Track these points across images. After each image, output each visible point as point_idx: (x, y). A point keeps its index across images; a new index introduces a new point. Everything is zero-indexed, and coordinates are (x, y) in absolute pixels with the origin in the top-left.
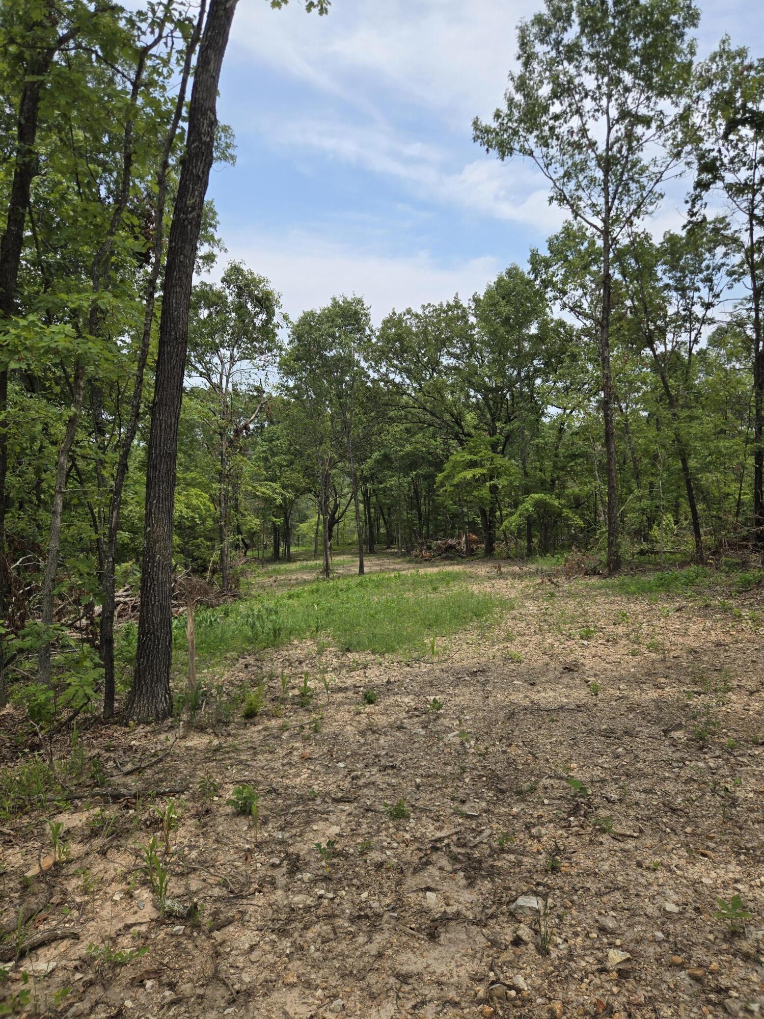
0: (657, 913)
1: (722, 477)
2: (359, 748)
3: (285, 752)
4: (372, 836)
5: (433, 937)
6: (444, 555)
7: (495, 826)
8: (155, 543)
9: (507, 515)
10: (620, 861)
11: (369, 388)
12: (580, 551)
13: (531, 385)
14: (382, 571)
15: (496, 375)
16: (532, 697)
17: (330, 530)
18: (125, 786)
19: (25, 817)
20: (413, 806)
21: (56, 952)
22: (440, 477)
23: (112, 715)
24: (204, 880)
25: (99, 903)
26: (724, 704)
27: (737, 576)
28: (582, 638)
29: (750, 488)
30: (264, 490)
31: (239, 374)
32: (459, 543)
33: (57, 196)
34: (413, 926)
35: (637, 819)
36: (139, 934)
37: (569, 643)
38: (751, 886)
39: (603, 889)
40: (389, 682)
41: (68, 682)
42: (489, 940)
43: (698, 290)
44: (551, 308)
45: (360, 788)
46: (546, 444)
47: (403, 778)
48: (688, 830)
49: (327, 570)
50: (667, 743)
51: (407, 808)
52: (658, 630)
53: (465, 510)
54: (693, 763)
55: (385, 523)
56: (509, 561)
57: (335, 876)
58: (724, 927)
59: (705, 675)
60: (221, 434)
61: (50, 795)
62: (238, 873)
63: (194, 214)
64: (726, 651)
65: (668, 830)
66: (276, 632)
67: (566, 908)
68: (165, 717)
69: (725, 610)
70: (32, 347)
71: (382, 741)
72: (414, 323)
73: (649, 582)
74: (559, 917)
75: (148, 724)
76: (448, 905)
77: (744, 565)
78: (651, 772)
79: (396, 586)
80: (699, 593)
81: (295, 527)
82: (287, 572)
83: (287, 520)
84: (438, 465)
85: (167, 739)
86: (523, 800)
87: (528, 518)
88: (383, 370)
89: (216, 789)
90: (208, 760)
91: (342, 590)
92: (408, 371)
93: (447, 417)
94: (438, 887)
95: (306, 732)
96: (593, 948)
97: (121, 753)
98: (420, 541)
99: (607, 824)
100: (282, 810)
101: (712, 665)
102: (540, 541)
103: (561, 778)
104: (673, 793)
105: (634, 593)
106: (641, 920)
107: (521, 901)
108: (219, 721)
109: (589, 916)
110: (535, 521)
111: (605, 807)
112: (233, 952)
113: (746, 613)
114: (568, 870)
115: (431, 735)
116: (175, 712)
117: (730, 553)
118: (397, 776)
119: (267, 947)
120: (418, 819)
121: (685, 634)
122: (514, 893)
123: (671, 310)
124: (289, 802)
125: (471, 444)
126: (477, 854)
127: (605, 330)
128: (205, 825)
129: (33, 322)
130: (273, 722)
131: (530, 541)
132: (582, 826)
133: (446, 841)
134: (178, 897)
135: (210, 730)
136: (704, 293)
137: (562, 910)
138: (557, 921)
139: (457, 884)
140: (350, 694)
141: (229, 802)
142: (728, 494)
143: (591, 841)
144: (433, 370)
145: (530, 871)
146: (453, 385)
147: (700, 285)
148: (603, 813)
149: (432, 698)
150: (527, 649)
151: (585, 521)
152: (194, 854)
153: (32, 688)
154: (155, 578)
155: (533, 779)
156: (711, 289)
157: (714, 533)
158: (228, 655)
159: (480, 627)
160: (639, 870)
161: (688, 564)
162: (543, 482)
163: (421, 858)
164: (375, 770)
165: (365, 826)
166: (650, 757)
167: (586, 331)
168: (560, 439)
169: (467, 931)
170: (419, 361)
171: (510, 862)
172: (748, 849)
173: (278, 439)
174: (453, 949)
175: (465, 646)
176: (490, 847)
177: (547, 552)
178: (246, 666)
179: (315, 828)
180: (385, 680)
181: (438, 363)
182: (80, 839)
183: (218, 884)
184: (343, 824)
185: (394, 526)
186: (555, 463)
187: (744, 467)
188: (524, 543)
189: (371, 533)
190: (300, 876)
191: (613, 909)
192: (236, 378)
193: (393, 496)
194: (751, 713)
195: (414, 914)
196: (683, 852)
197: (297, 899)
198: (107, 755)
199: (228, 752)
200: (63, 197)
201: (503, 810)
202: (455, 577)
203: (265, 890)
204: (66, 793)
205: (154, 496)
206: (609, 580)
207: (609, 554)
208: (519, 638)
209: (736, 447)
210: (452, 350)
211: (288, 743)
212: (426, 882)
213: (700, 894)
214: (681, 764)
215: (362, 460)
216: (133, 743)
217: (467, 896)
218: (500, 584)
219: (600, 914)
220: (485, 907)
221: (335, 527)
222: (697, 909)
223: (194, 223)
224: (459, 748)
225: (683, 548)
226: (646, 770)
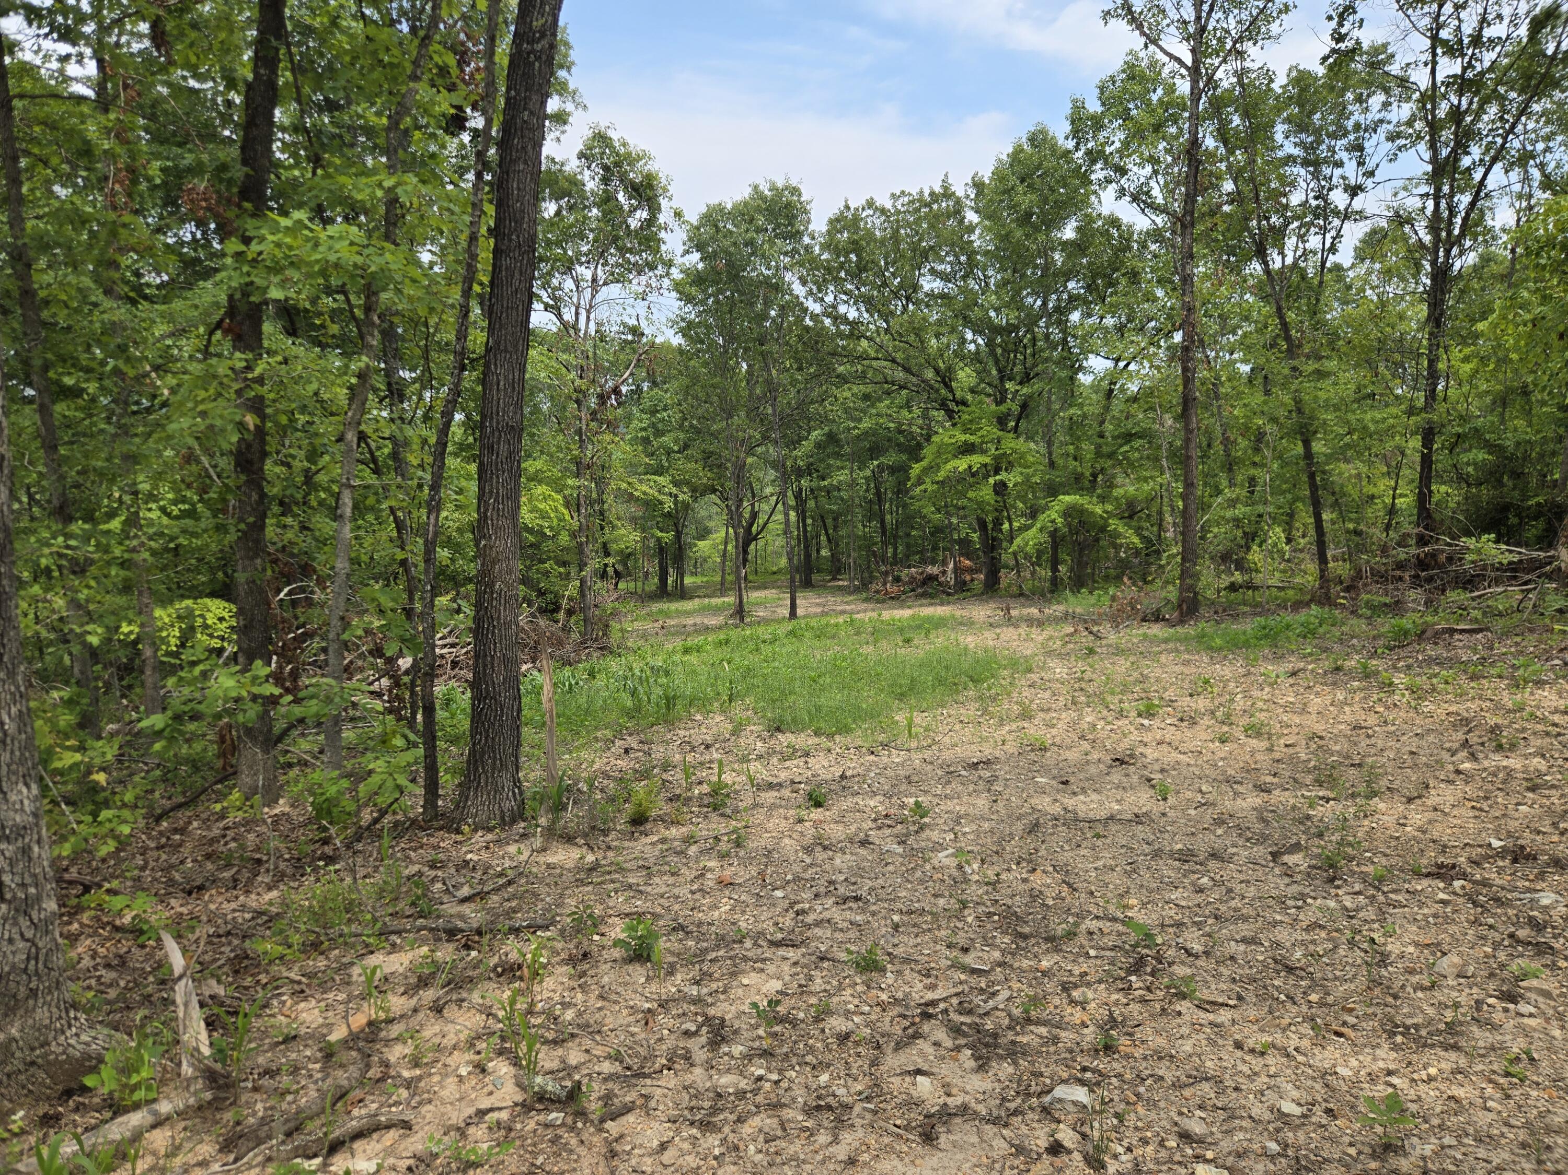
0: (1267, 1116)
1: (1365, 469)
2: (805, 871)
3: (695, 873)
4: (830, 996)
5: (928, 1138)
6: (920, 590)
7: (1016, 985)
8: (494, 563)
9: (1020, 529)
10: (1209, 1039)
11: (807, 329)
12: (1134, 584)
13: (1062, 324)
14: (824, 614)
15: (1007, 306)
16: (1066, 801)
17: (745, 552)
18: (462, 917)
19: (322, 958)
20: (889, 954)
21: (379, 1147)
22: (916, 469)
23: (436, 816)
24: (587, 1051)
25: (436, 1079)
26: (1366, 816)
27: (1386, 624)
28: (1140, 715)
29: (1412, 486)
30: (643, 489)
31: (605, 307)
32: (944, 572)
33: (325, 20)
34: (898, 1122)
35: (1234, 980)
36: (498, 1123)
37: (1120, 723)
38: (1413, 1080)
39: (1183, 1078)
40: (843, 777)
41: (371, 767)
42: (1012, 1145)
43: (1339, 164)
44: (1098, 196)
45: (809, 926)
46: (1085, 416)
47: (873, 914)
48: (1314, 997)
49: (740, 612)
50: (1277, 871)
51: (881, 957)
52: (1260, 704)
53: (954, 520)
54: (1319, 901)
55: (829, 540)
56: (1022, 600)
57: (778, 1051)
58: (1371, 1138)
59: (1335, 773)
60: (578, 401)
61: (354, 928)
62: (635, 1042)
63: (545, 42)
64: (1369, 736)
65: (1282, 997)
66: (670, 701)
67: (1128, 1103)
68: (513, 821)
69: (1367, 674)
70: (301, 261)
71: (838, 861)
72: (877, 222)
73: (1244, 633)
74: (1117, 1115)
75: (490, 830)
76: (949, 1095)
77: (1397, 607)
78: (1253, 913)
79: (848, 636)
80: (1325, 650)
81: (691, 546)
82: (679, 613)
83: (678, 535)
84: (914, 451)
85: (520, 852)
86: (1057, 950)
87: (1054, 534)
88: (829, 299)
89: (597, 923)
90: (581, 882)
91: (764, 642)
92: (869, 302)
93: (929, 374)
94: (934, 1070)
95: (724, 846)
96: (1171, 1161)
97: (453, 871)
98: (883, 569)
99: (1187, 986)
100: (695, 956)
101: (1348, 757)
102: (1071, 570)
103: (1114, 919)
104: (1288, 944)
105: (1220, 649)
106: (1244, 1124)
107: (1060, 1092)
108: (593, 828)
109: (1163, 1115)
110: (1063, 538)
111: (1183, 963)
112: (636, 1151)
113: (1400, 679)
114: (1129, 1050)
115: (912, 853)
116: (528, 814)
117: (1374, 587)
118: (864, 911)
119: (686, 1146)
120: (899, 973)
121: (1304, 711)
122: (1048, 1081)
123: (1296, 199)
124: (705, 944)
125: (966, 417)
126: (989, 1026)
127: (1188, 231)
128: (583, 974)
129: (300, 222)
130: (674, 831)
131: (1055, 570)
132: (1149, 989)
133: (942, 1006)
134: (552, 1072)
135: (581, 841)
136: (1351, 170)
137: (1123, 1106)
138: (1115, 1121)
139: (961, 1066)
140: (786, 792)
141: (617, 943)
142: (1373, 497)
143: (1163, 1010)
144: (908, 298)
145: (1071, 1051)
146: (939, 323)
147: (1343, 155)
148: (1181, 971)
149: (912, 800)
150: (1054, 731)
151: (1143, 538)
152: (569, 1015)
153: (316, 776)
154: (495, 616)
155: (1071, 919)
156: (1361, 164)
157: (1349, 557)
158: (599, 734)
159: (981, 698)
160: (1239, 1053)
161: (1307, 604)
162: (1078, 478)
163: (905, 1029)
164: (830, 902)
165: (819, 981)
166: (1251, 892)
167: (1156, 234)
168: (1107, 408)
169: (979, 1132)
170: (885, 284)
171: (1041, 1037)
172: (1407, 1028)
173: (665, 410)
174: (959, 1156)
175: (958, 727)
176: (1009, 1015)
177: (1082, 586)
178: (627, 751)
179: (745, 981)
180: (838, 774)
181: (916, 287)
182: (402, 990)
183: (609, 1057)
184: (787, 978)
185: (842, 545)
186: (1097, 447)
187: (1403, 454)
188: (1045, 573)
189: (808, 556)
190: (726, 1049)
191: (1200, 1107)
192: (601, 313)
193: (842, 499)
194: (1408, 829)
195: (899, 1106)
196: (1306, 1029)
197: (724, 1080)
198: (433, 873)
199: (610, 873)
200: (334, 22)
201: (1026, 963)
202: (940, 623)
203: (677, 1066)
204: (379, 925)
205: (491, 492)
206: (1179, 629)
207: (1181, 590)
208: (1041, 714)
209: (1391, 421)
210: (940, 267)
211: (697, 862)
212: (915, 1063)
213: (1334, 1090)
214: (1300, 903)
215: (794, 443)
216: (469, 856)
217: (977, 1083)
218: (1008, 633)
219: (1181, 1114)
220: (1004, 1099)
221: (752, 547)
222: (1329, 1111)
223: (544, 57)
224: (955, 873)
225: (1298, 580)
226: (1244, 911)
